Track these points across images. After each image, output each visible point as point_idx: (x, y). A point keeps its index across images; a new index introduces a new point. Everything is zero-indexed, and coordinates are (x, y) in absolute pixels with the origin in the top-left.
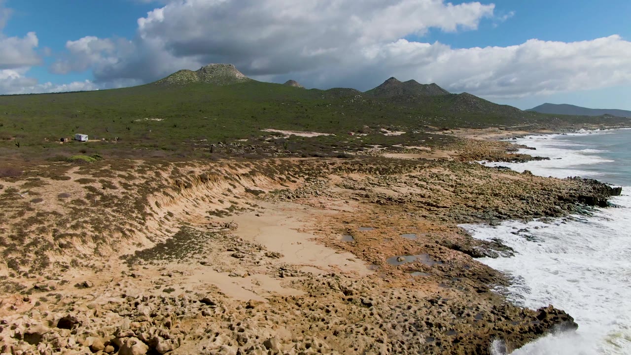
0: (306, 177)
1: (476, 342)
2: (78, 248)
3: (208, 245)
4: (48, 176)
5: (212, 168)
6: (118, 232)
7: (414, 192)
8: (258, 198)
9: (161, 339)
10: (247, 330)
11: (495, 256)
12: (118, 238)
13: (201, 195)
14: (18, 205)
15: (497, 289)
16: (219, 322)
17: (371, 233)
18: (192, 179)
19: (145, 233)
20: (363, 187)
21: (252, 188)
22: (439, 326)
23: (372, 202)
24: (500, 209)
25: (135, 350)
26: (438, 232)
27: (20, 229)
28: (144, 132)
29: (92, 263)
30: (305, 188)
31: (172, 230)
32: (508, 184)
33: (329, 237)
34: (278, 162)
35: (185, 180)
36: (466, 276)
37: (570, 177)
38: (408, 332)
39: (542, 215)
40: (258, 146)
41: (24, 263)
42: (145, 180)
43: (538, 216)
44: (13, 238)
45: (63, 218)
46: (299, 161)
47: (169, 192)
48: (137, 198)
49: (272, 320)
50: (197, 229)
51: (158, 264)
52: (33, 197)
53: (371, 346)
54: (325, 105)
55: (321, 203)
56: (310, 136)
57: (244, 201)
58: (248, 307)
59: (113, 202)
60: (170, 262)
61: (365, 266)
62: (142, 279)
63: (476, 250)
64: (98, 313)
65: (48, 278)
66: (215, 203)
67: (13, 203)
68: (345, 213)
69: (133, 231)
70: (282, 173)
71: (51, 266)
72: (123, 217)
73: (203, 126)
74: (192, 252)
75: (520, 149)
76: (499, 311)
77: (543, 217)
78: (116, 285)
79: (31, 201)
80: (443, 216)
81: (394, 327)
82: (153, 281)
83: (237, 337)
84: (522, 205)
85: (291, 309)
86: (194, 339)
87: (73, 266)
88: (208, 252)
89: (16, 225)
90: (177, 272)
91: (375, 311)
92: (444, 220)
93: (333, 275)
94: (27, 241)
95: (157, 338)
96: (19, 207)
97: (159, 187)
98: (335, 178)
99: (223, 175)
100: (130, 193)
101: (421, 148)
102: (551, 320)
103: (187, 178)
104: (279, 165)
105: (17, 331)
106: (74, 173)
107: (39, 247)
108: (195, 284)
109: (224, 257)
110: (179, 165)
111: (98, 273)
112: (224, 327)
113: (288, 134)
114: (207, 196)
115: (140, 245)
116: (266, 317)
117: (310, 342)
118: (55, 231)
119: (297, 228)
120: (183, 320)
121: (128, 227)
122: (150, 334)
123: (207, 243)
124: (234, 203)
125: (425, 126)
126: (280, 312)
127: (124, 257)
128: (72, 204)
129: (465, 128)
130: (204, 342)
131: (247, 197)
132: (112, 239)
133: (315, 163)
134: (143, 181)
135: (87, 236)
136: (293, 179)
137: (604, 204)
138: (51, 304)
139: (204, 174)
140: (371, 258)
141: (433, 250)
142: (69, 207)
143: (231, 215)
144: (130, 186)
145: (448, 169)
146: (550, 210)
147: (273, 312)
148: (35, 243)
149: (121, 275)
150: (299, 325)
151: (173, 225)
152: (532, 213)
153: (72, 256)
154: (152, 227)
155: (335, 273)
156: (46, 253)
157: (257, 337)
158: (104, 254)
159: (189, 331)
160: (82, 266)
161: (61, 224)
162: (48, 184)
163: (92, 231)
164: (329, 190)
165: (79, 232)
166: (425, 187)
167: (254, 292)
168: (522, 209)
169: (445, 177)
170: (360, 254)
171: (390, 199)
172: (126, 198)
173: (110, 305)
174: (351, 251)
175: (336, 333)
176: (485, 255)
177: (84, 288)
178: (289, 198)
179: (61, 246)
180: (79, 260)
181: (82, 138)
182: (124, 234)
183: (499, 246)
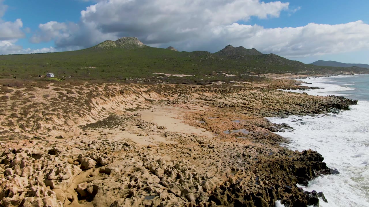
0: (179, 94)
1: (268, 163)
2: (55, 121)
3: (125, 123)
4: (37, 87)
5: (127, 87)
6: (77, 114)
7: (240, 102)
8: (152, 104)
9: (103, 158)
10: (148, 156)
11: (284, 131)
12: (77, 117)
13: (120, 101)
14: (23, 99)
15: (282, 145)
16: (133, 153)
17: (215, 119)
18: (115, 92)
19: (91, 116)
20: (211, 99)
21: (149, 99)
22: (250, 156)
23: (216, 107)
24: (287, 110)
25: (90, 163)
26: (252, 119)
27: (25, 110)
28: (86, 74)
29: (63, 128)
30: (178, 99)
31: (105, 116)
32: (293, 98)
33: (191, 121)
34: (163, 86)
35: (111, 92)
36: (266, 139)
37: (329, 95)
38: (232, 159)
39: (311, 113)
40: (152, 80)
41: (28, 126)
42: (90, 91)
43: (309, 114)
44: (21, 114)
45: (47, 106)
46: (175, 86)
47: (103, 98)
48: (85, 99)
49: (161, 153)
50: (119, 116)
51: (99, 130)
52: (30, 96)
53: (213, 163)
54: (190, 60)
55: (187, 106)
56: (181, 76)
57: (145, 105)
58: (147, 148)
59: (73, 100)
60: (105, 129)
61: (211, 134)
62: (91, 136)
63: (272, 128)
64: (69, 148)
65: (41, 134)
66: (128, 105)
67: (20, 98)
68: (201, 111)
69: (85, 114)
70: (165, 92)
71: (42, 129)
72: (79, 108)
73: (119, 71)
74: (117, 125)
75: (303, 84)
76: (282, 152)
77: (311, 114)
78: (77, 137)
79: (29, 98)
80: (256, 113)
81: (225, 156)
82: (97, 137)
83: (142, 159)
84: (300, 108)
85: (171, 149)
86: (120, 160)
87: (53, 129)
88: (125, 126)
89: (22, 108)
90: (109, 133)
91: (215, 150)
92: (256, 115)
93: (193, 136)
94: (29, 116)
95: (101, 158)
96: (23, 100)
97: (97, 95)
98: (195, 95)
99: (132, 91)
100: (82, 97)
101: (245, 82)
102: (309, 155)
103: (112, 91)
104: (164, 88)
105: (28, 153)
106: (51, 85)
107: (35, 119)
108: (119, 139)
109: (134, 128)
110: (108, 85)
111: (67, 133)
112: (136, 155)
113: (169, 75)
114: (124, 101)
115: (88, 121)
116: (157, 151)
117: (181, 161)
118: (43, 112)
119: (174, 117)
120: (113, 152)
121: (82, 112)
122: (97, 156)
123: (125, 122)
124: (139, 105)
125: (248, 72)
126: (165, 149)
127: (80, 126)
128: (51, 100)
129: (271, 73)
130: (126, 160)
131: (146, 103)
132: (73, 117)
133: (184, 87)
134: (89, 91)
135: (60, 115)
136: (171, 95)
137: (347, 109)
138: (44, 145)
139: (122, 90)
140: (215, 130)
141: (249, 127)
142: (50, 101)
143: (137, 111)
144: (82, 93)
145: (259, 91)
146: (316, 110)
147: (161, 149)
148: (33, 117)
149: (79, 134)
150: (175, 155)
151: (106, 114)
152: (305, 112)
153: (52, 124)
154: (95, 113)
155: (194, 135)
156: (39, 122)
157: (153, 159)
158: (69, 124)
159: (117, 157)
160: (58, 129)
161: (47, 108)
162: (38, 90)
163: (63, 113)
164: (192, 101)
165: (56, 113)
166: (246, 99)
167: (151, 142)
168: (300, 110)
169: (257, 95)
170: (209, 129)
171: (226, 105)
172: (80, 99)
173: (75, 145)
174: (204, 128)
175: (194, 158)
176: (277, 131)
177: (60, 138)
178: (169, 104)
179: (47, 119)
180: (57, 127)
181: (51, 75)
182: (80, 115)
183: (286, 127)
